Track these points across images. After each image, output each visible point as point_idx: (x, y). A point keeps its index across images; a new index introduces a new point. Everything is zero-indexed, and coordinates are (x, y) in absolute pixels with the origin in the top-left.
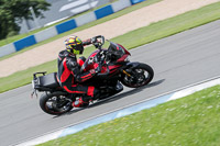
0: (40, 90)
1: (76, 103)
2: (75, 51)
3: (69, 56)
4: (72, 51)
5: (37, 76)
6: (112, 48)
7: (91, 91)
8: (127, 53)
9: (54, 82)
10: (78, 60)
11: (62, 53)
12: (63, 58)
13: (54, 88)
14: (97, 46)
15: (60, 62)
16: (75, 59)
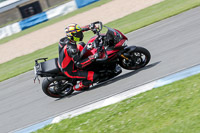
0: (42, 76)
1: (77, 87)
2: (75, 38)
3: (69, 44)
4: (72, 38)
5: (39, 62)
6: (110, 33)
7: (91, 76)
8: (125, 38)
9: (55, 67)
10: (78, 46)
11: (62, 40)
12: (64, 45)
13: (55, 74)
14: (95, 32)
15: (61, 50)
16: (75, 46)
